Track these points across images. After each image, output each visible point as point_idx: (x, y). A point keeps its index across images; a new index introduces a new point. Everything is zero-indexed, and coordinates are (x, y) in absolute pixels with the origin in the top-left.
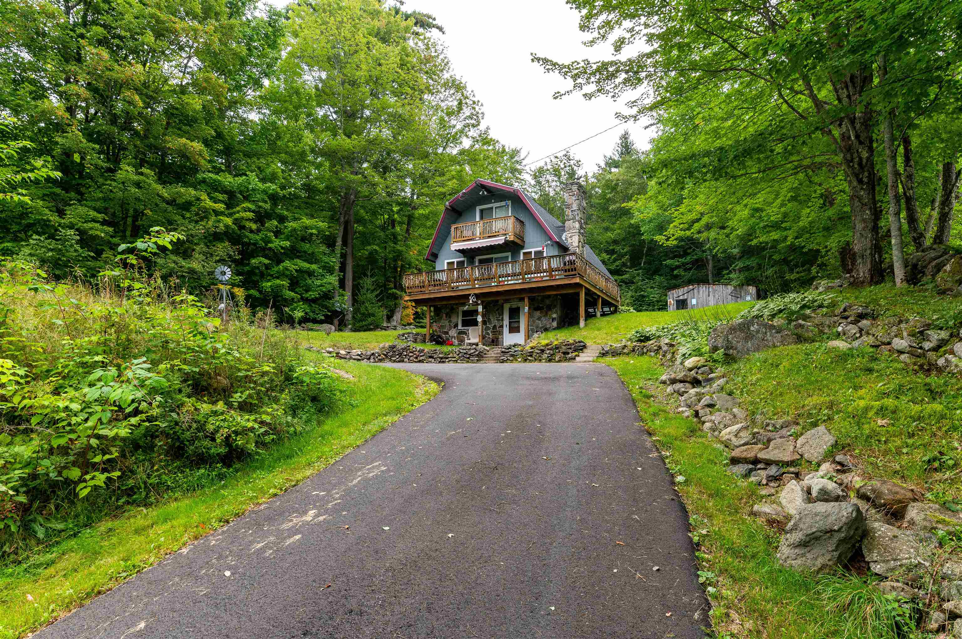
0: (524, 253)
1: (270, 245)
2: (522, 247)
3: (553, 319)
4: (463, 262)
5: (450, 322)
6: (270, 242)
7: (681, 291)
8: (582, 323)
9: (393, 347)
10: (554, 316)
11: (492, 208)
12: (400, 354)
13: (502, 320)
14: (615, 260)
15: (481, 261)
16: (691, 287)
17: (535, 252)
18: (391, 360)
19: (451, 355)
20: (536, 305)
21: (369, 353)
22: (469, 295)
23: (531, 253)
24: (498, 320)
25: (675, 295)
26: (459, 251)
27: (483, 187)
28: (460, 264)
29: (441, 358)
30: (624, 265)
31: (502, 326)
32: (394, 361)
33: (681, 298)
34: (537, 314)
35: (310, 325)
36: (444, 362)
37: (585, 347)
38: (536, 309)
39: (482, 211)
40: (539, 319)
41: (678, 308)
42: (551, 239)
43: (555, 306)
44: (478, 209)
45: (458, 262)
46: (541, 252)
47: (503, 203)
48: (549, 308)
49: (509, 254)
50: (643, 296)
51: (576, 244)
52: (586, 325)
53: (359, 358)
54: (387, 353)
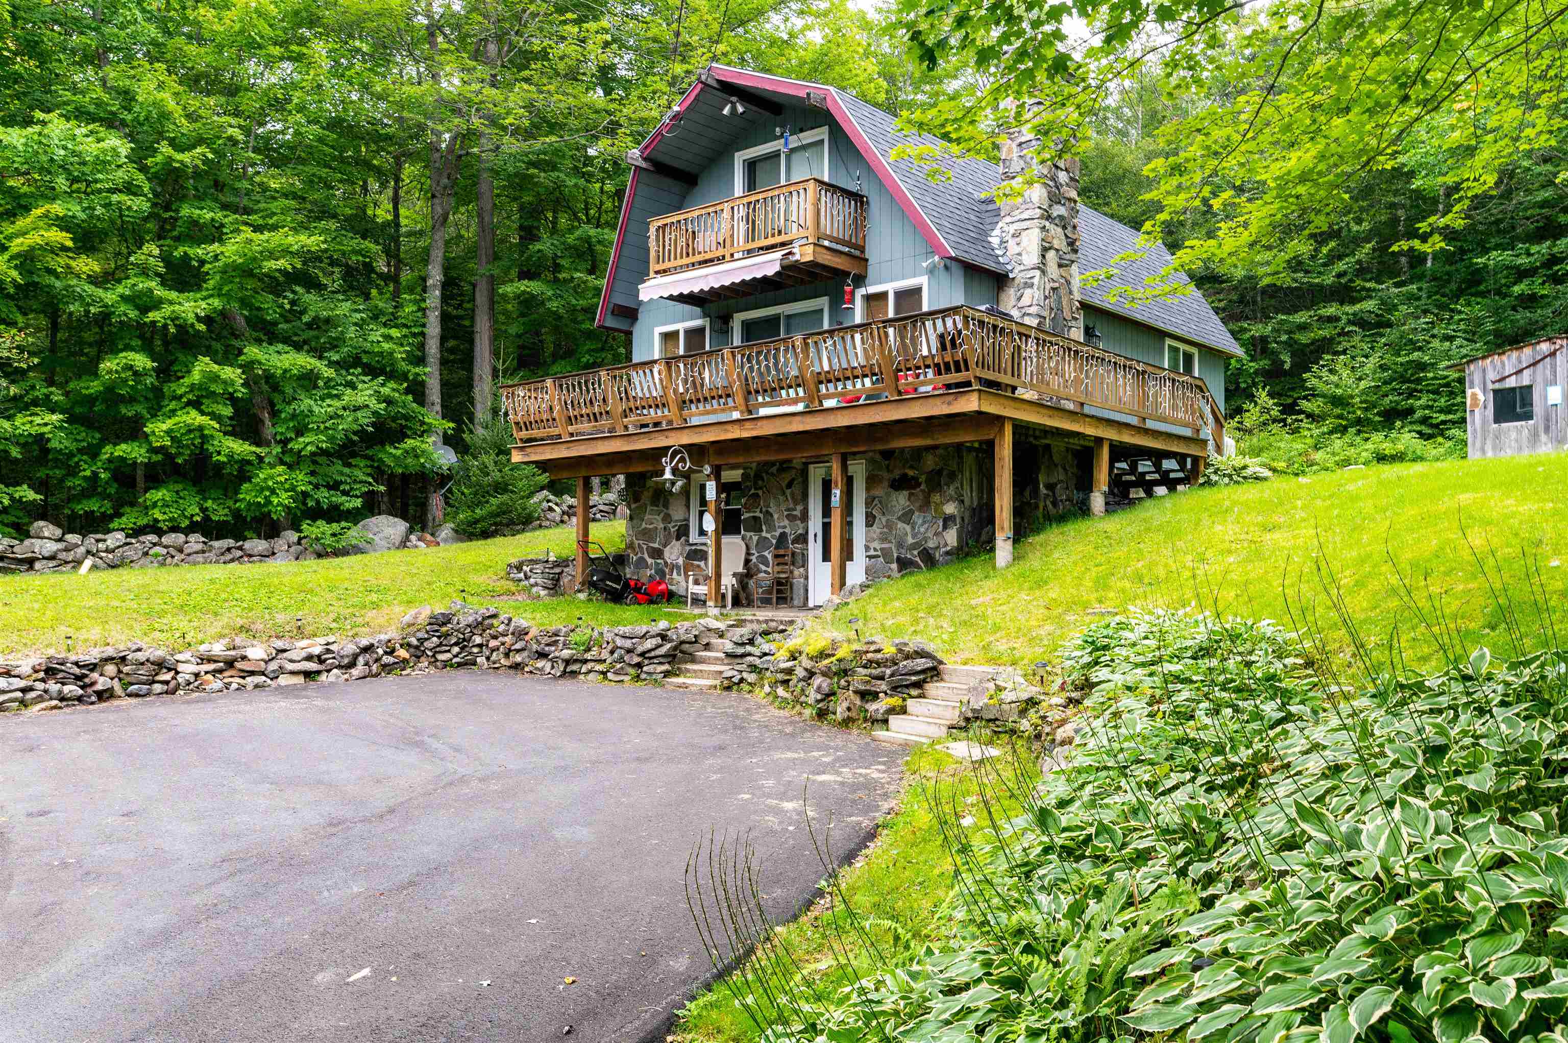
0: (869, 298)
2: (860, 280)
3: (948, 521)
4: (700, 331)
5: (667, 518)
7: (1510, 361)
8: (1003, 549)
9: (441, 621)
10: (950, 509)
11: (776, 155)
12: (463, 643)
13: (805, 517)
15: (751, 330)
16: (1545, 347)
17: (899, 295)
18: (434, 662)
19: (593, 653)
20: (897, 474)
21: (351, 648)
22: (664, 450)
23: (883, 296)
24: (791, 518)
26: (682, 298)
27: (728, 89)
28: (695, 335)
29: (567, 662)
31: (803, 539)
33: (1511, 383)
34: (901, 500)
36: (574, 674)
37: (934, 672)
38: (899, 484)
39: (751, 166)
40: (906, 517)
41: (1499, 418)
42: (934, 247)
43: (952, 476)
44: (740, 158)
45: (688, 332)
46: (910, 296)
47: (808, 137)
48: (936, 481)
49: (823, 302)
51: (1032, 258)
52: (1017, 558)
53: (312, 666)
54: (421, 641)
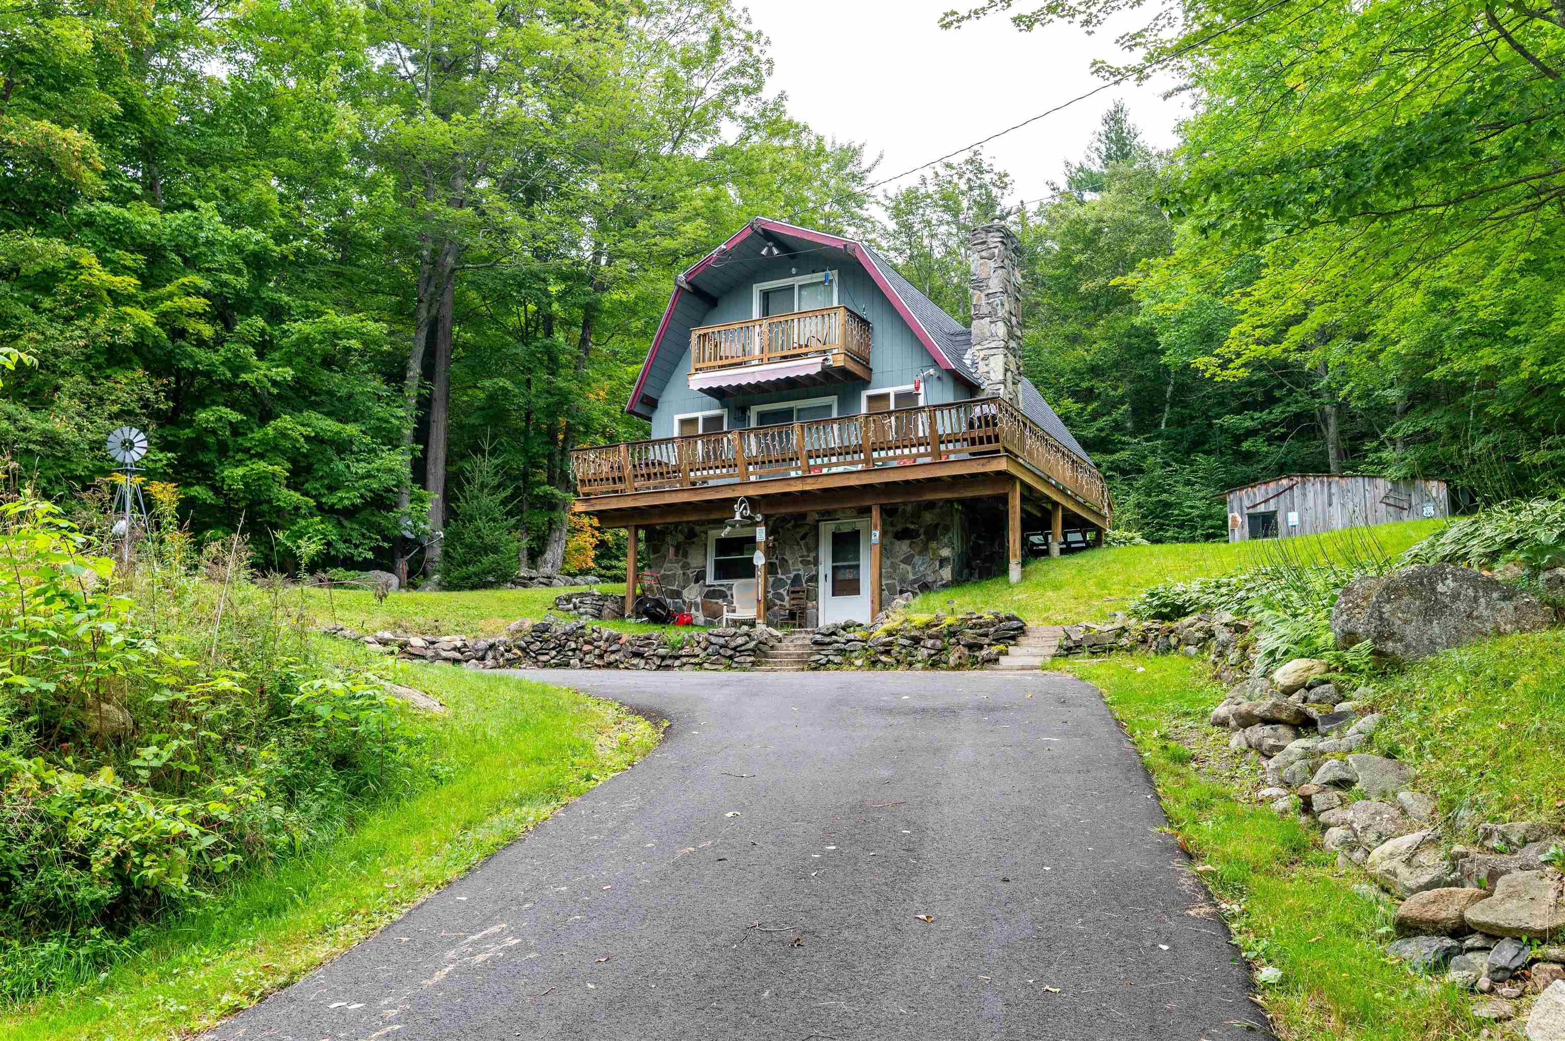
0: (871, 398)
1: (245, 377)
2: (865, 383)
3: (943, 562)
4: (720, 418)
5: (686, 566)
6: (247, 368)
7: (1259, 492)
8: (1015, 571)
9: (541, 630)
10: (945, 552)
11: (791, 288)
12: (560, 648)
13: (816, 562)
14: (1095, 416)
15: (763, 418)
16: (1285, 482)
17: (899, 397)
18: (536, 662)
19: (687, 650)
20: (899, 528)
21: (482, 645)
22: (734, 500)
23: (886, 397)
24: (805, 563)
25: (1247, 503)
26: (710, 392)
27: (768, 236)
28: (713, 423)
29: (663, 658)
30: (1117, 427)
31: (814, 579)
32: (546, 665)
33: (1262, 509)
34: (903, 547)
35: (338, 573)
36: (668, 667)
37: (1021, 630)
38: (901, 535)
39: (766, 296)
40: (908, 560)
41: (1253, 535)
42: (935, 363)
43: (947, 529)
44: (757, 290)
45: (707, 420)
46: (911, 397)
47: (819, 277)
48: (932, 534)
49: (833, 400)
50: (1167, 505)
51: (998, 376)
52: (1024, 576)
53: (457, 655)
54: (528, 644)
